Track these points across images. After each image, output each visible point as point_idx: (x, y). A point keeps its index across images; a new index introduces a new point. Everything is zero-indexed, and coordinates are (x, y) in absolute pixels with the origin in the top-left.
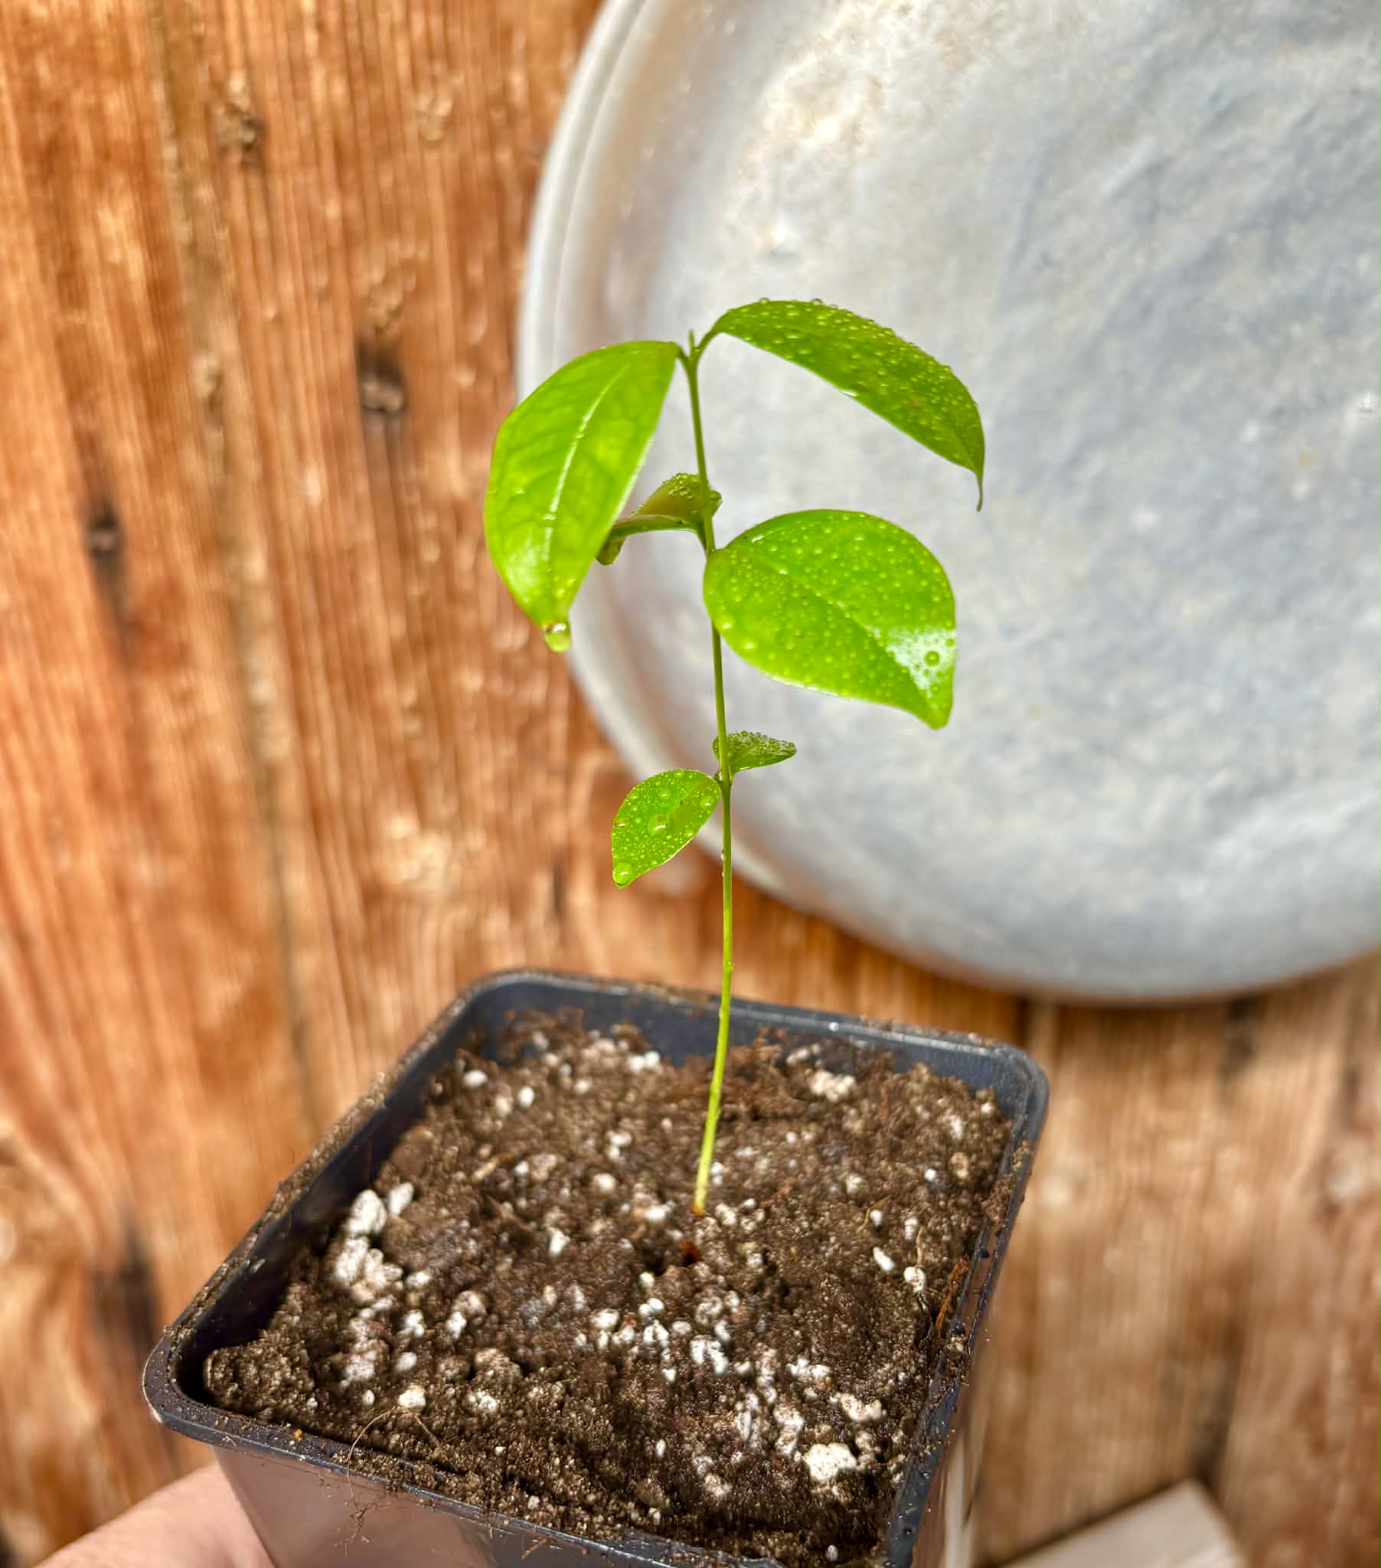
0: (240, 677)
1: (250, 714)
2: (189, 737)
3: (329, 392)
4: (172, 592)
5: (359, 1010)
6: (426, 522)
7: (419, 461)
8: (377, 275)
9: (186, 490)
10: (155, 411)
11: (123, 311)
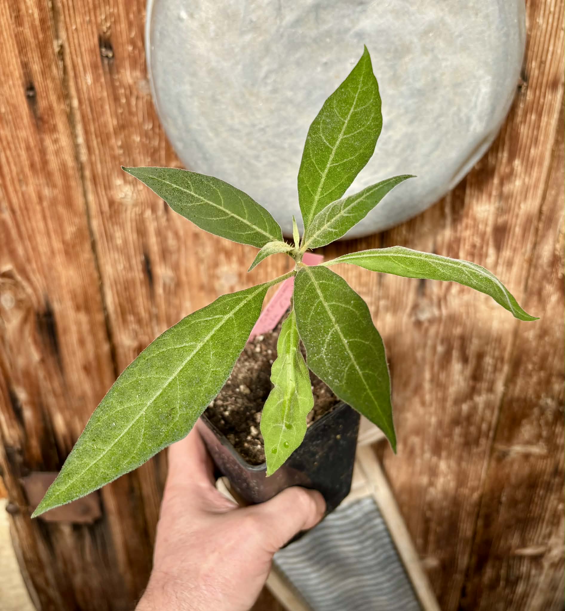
0: (71, 136)
1: (76, 147)
2: (57, 153)
3: (92, 51)
4: (50, 108)
5: (109, 238)
6: (122, 91)
7: (118, 72)
8: (103, 17)
9: (53, 79)
10: (43, 56)
11: (33, 27)
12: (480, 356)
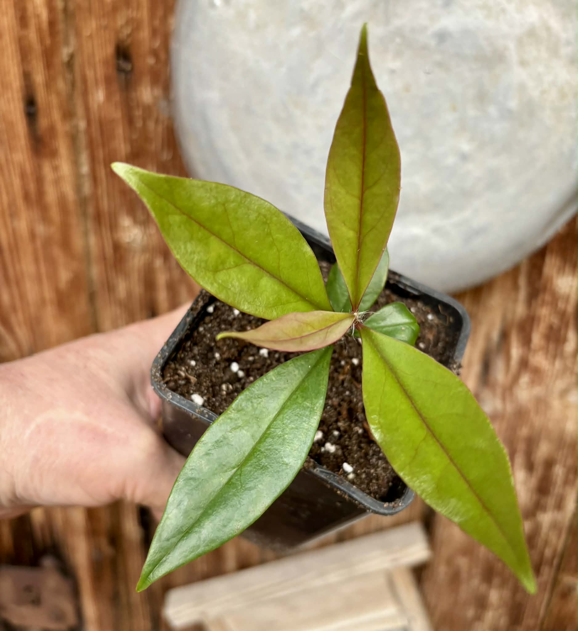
0: (76, 163)
2: (57, 182)
3: (106, 63)
4: (52, 129)
6: (138, 113)
8: (123, 21)
9: (58, 94)
10: (49, 65)
11: (39, 30)
12: (549, 464)
